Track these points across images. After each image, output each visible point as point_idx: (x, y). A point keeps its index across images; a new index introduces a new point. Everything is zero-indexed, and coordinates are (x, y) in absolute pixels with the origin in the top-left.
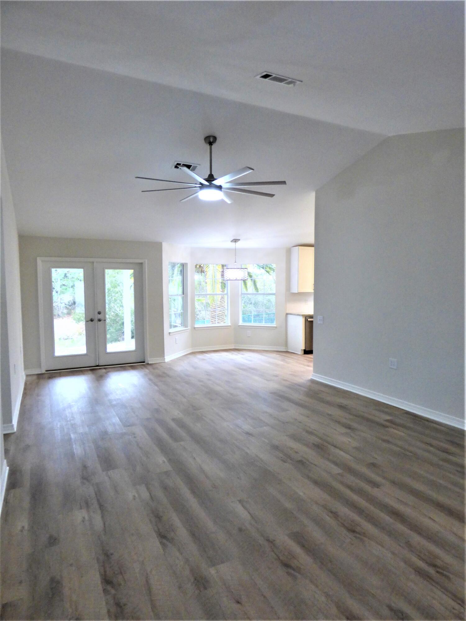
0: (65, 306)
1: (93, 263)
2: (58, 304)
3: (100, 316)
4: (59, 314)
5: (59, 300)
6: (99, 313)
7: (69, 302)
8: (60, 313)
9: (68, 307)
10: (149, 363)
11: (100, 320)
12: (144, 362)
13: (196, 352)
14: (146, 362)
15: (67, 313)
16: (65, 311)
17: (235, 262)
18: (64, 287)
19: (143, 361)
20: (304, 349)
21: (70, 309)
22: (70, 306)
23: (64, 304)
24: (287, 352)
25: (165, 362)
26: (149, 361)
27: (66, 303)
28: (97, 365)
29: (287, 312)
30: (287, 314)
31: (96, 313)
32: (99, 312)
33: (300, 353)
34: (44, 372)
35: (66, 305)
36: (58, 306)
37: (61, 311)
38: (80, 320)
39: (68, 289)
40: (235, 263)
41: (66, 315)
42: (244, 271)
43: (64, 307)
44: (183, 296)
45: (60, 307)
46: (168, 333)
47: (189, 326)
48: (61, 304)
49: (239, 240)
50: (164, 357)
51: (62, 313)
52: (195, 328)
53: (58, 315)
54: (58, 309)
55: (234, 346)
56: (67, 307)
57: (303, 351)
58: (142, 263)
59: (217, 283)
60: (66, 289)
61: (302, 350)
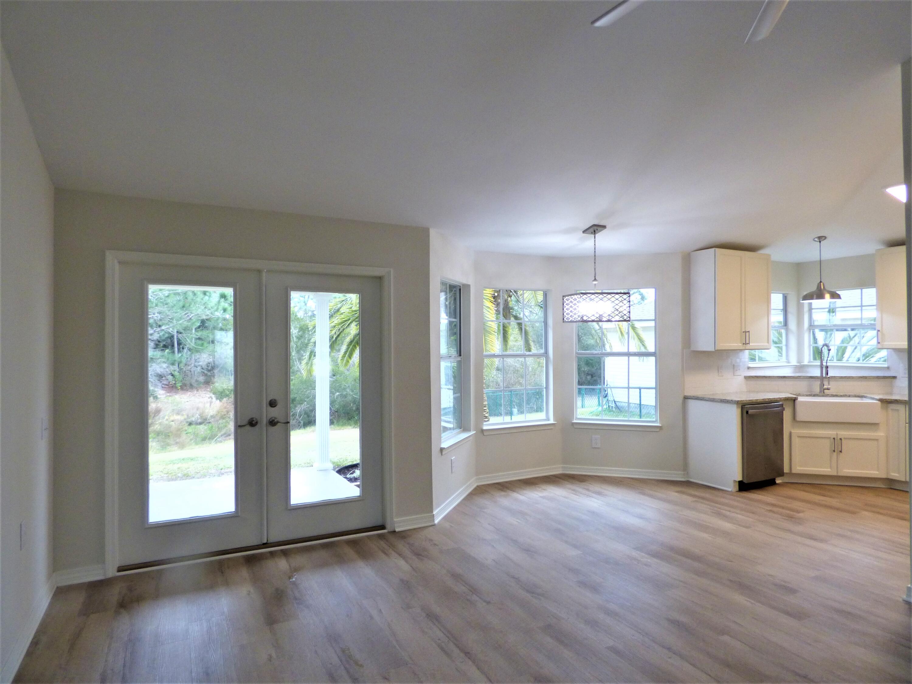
0: (202, 371)
1: (259, 271)
2: (191, 368)
3: (274, 413)
4: (192, 383)
5: (193, 361)
6: (273, 404)
7: (209, 365)
8: (193, 381)
9: (206, 372)
10: (397, 530)
11: (272, 423)
12: (383, 527)
13: (489, 485)
14: (389, 528)
15: (204, 382)
16: (202, 379)
17: (595, 280)
18: (200, 342)
19: (379, 523)
20: (740, 479)
21: (210, 376)
22: (209, 371)
23: (199, 368)
24: (688, 484)
25: (435, 525)
26: (396, 525)
27: (203, 367)
28: (265, 541)
29: (687, 394)
30: (686, 398)
31: (265, 403)
32: (271, 401)
33: (730, 490)
34: (111, 572)
35: (203, 369)
36: (191, 371)
37: (195, 378)
38: (223, 395)
39: (206, 344)
40: (595, 283)
41: (203, 384)
42: (613, 299)
43: (200, 372)
44: (459, 359)
45: (194, 372)
46: (439, 449)
47: (472, 428)
48: (195, 368)
49: (604, 227)
50: (432, 512)
51: (197, 381)
52: (483, 431)
53: (191, 385)
54: (190, 376)
55: (562, 467)
56: (204, 373)
57: (737, 484)
58: (380, 279)
59: (490, 333)
60: (202, 345)
61: (735, 481)
